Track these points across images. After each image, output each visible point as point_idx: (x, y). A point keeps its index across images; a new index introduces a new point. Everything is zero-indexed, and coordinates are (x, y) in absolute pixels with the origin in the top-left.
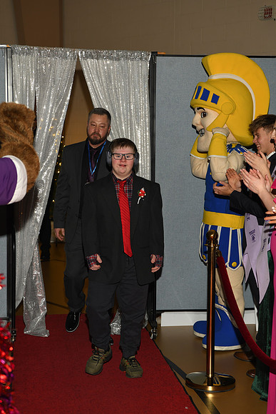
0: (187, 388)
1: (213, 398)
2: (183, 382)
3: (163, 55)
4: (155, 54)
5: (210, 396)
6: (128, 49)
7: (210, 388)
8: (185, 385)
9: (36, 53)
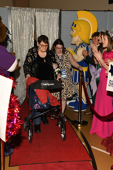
0: (72, 125)
1: (80, 128)
2: (71, 123)
3: (64, 11)
4: (61, 10)
5: (79, 128)
6: (52, 8)
7: (79, 125)
8: (71, 124)
9: (19, 10)
